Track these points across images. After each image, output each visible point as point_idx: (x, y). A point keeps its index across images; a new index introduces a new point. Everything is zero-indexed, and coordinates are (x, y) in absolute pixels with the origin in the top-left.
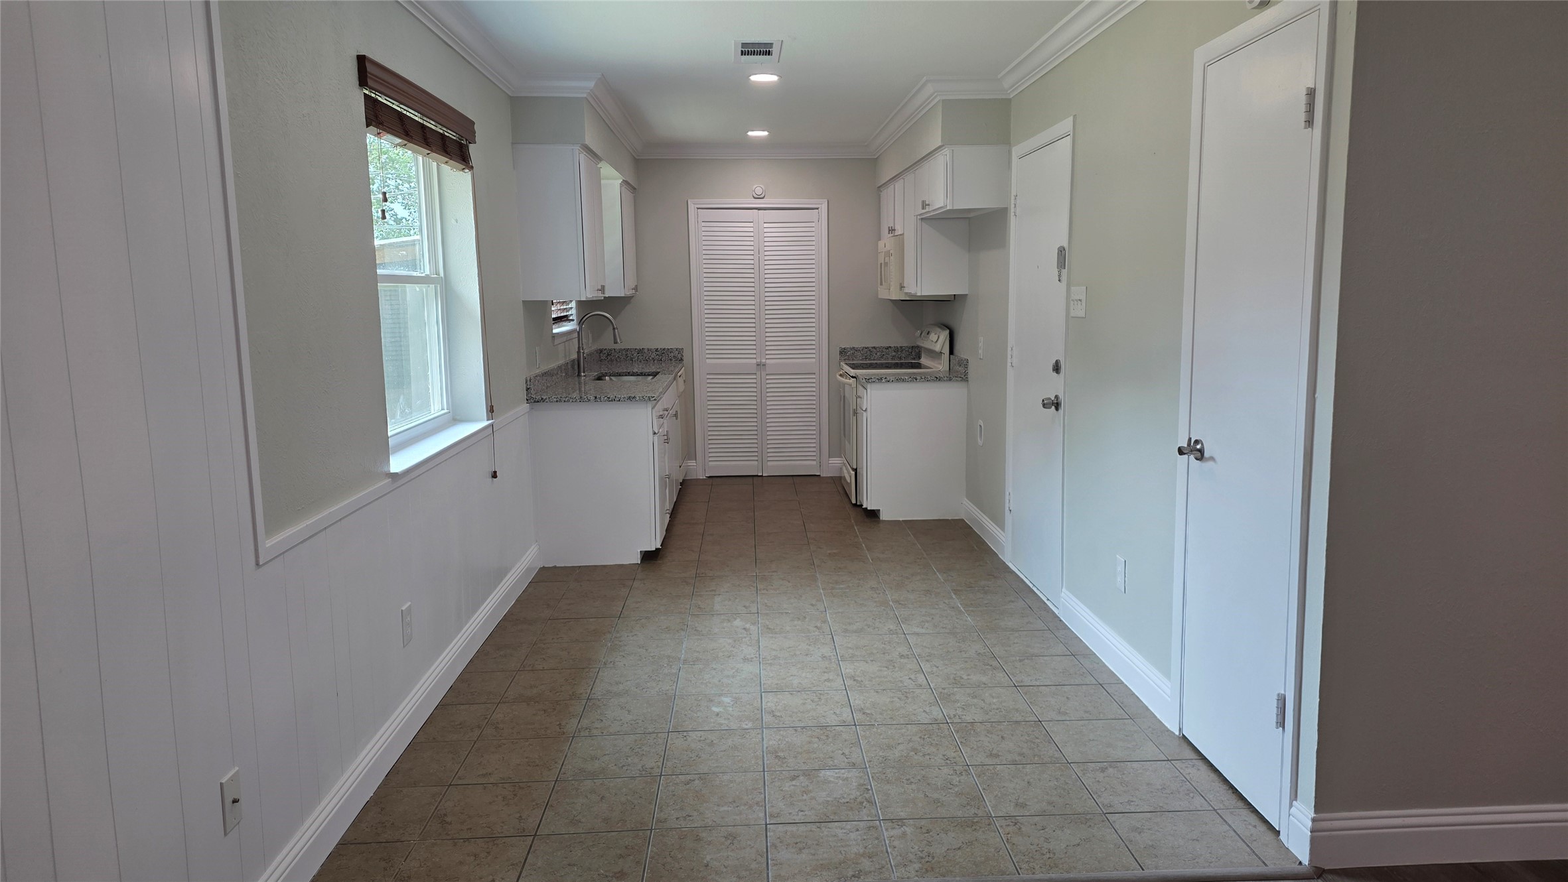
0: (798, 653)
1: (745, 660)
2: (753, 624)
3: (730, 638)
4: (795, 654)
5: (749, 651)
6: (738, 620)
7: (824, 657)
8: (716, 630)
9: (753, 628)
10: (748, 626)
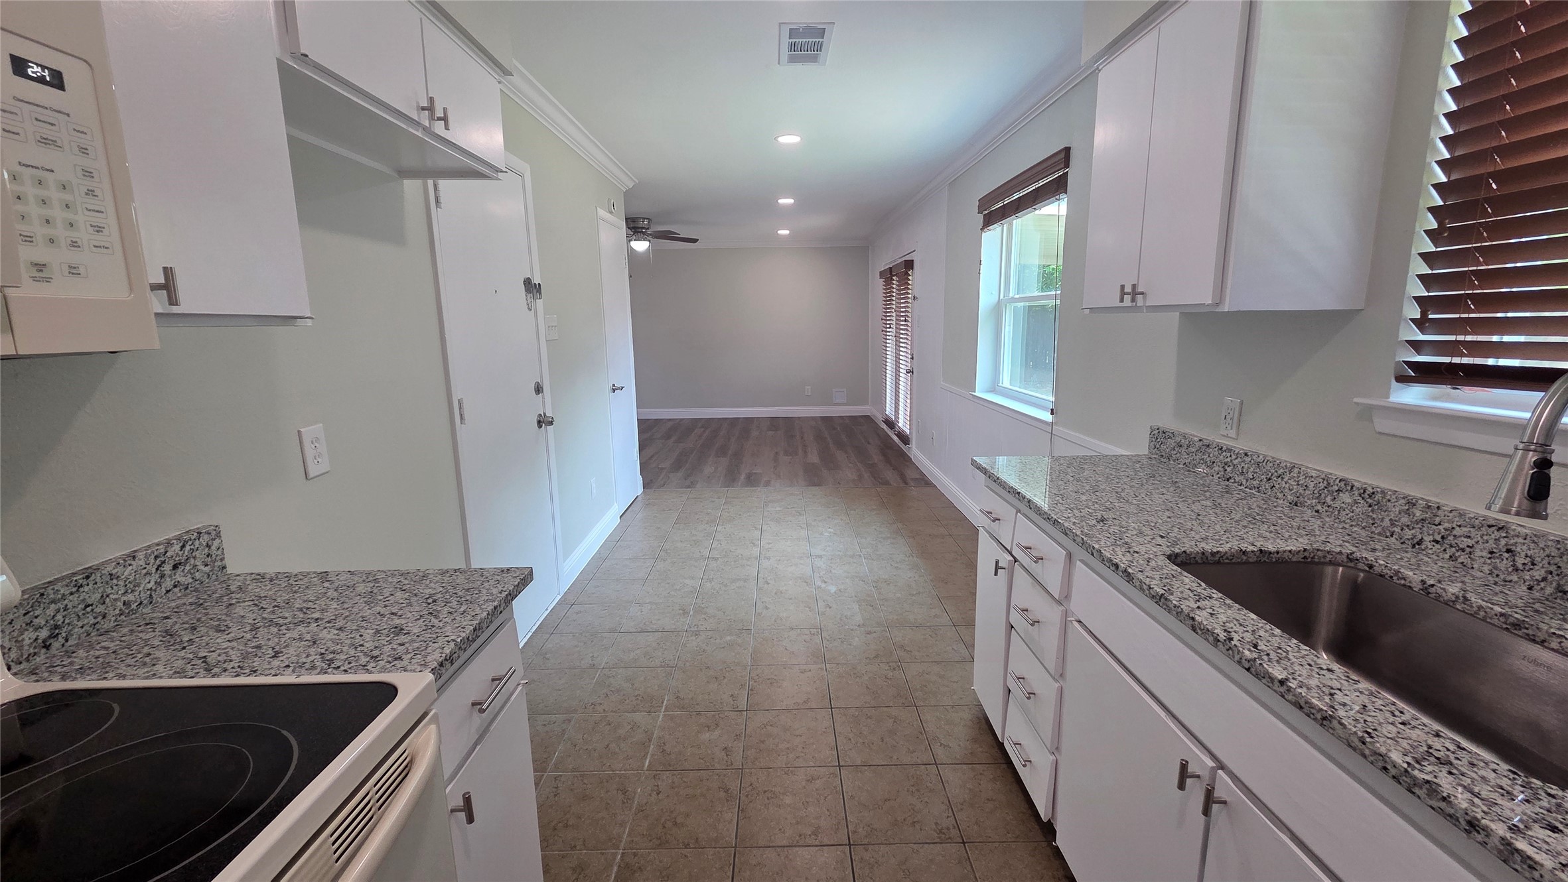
0: (786, 562)
1: (820, 557)
2: (819, 587)
3: (835, 574)
4: (787, 561)
5: (819, 563)
6: (833, 591)
7: (769, 558)
8: (848, 581)
9: (819, 583)
10: (823, 585)
